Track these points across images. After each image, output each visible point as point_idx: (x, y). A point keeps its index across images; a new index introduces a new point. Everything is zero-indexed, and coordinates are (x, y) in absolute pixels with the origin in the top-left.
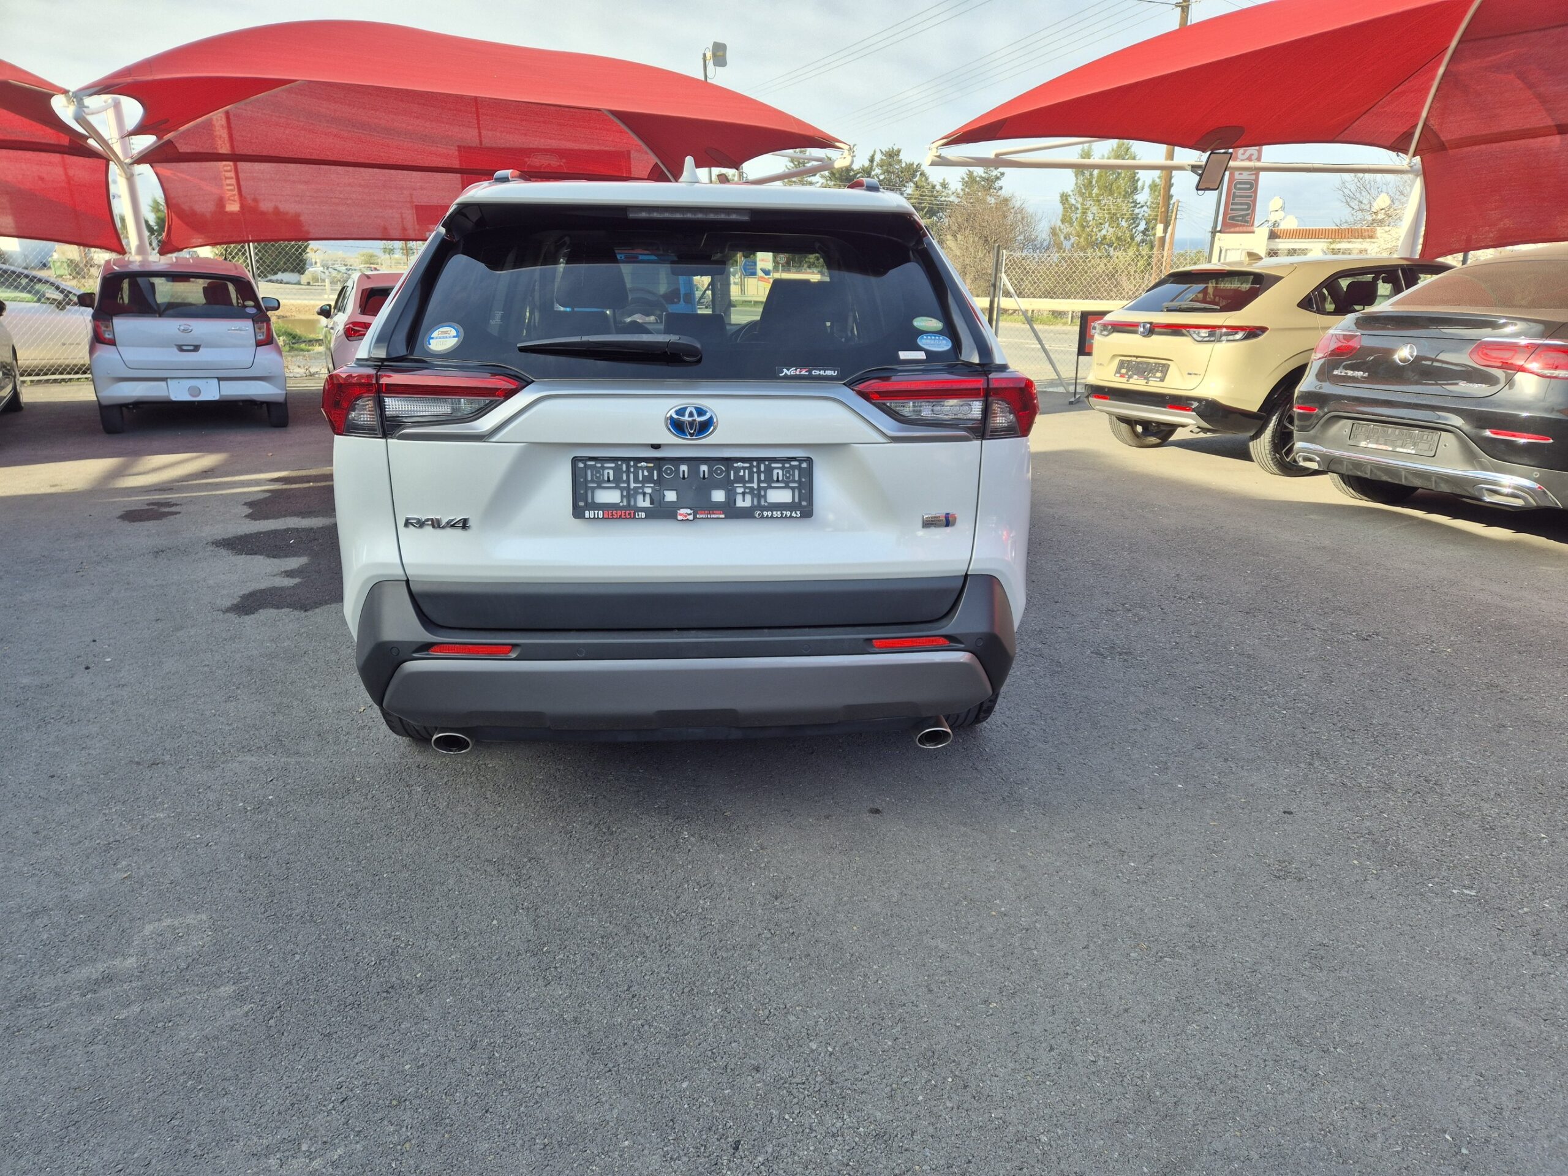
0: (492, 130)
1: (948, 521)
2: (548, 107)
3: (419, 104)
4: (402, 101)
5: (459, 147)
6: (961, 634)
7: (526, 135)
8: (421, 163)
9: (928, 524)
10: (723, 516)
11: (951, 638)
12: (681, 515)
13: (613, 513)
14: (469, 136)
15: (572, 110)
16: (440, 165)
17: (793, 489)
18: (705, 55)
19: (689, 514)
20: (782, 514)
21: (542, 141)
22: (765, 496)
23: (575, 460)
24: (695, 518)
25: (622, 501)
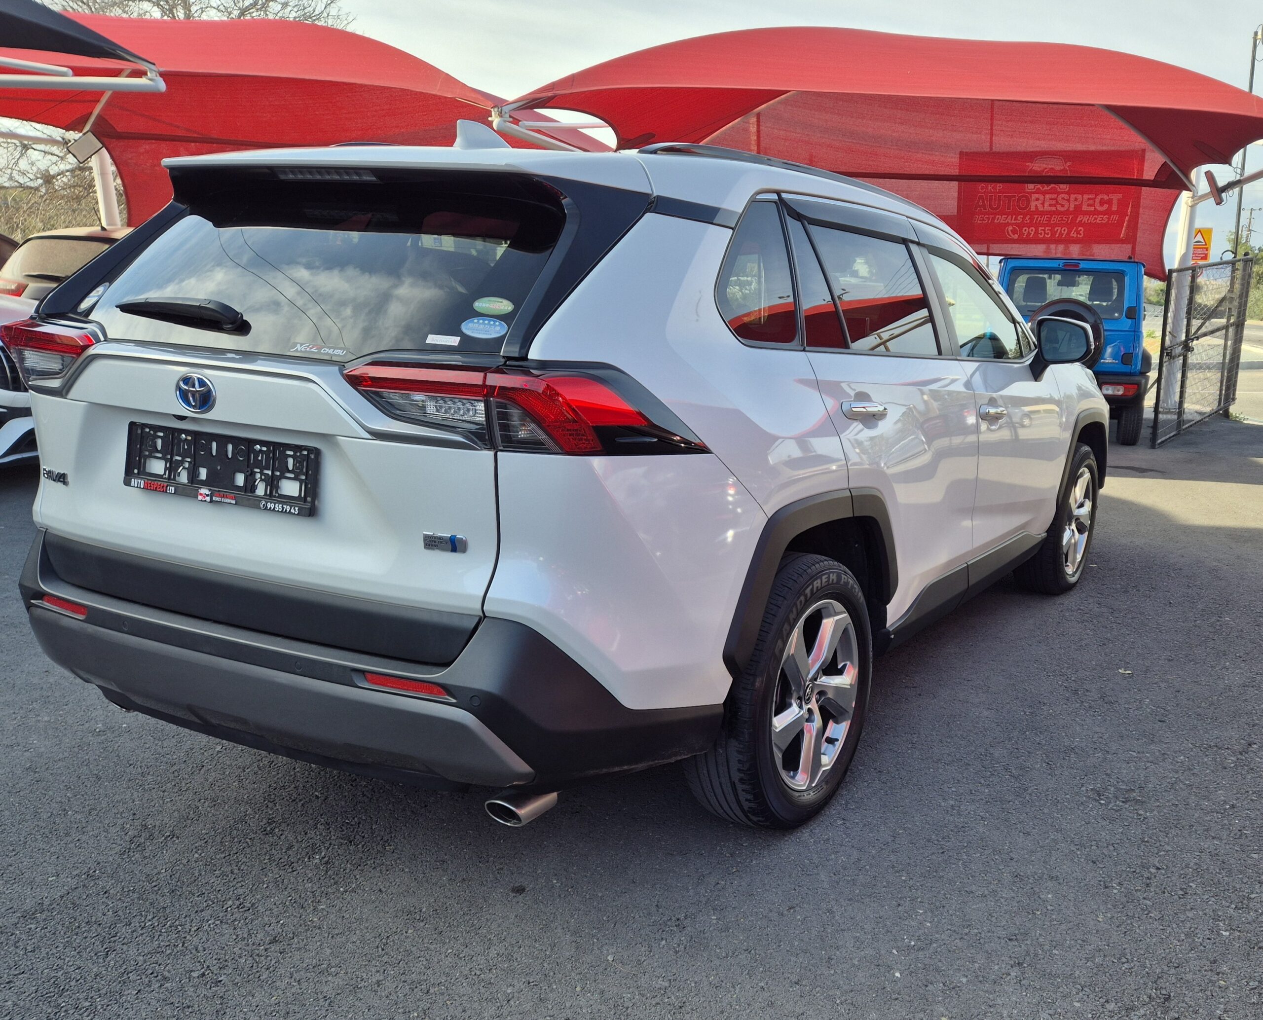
0: (976, 133)
1: (455, 545)
2: (1034, 105)
3: (901, 109)
4: (886, 108)
5: (961, 153)
6: (455, 686)
7: (1012, 136)
8: (907, 171)
9: (431, 543)
10: (233, 502)
11: (447, 689)
12: (201, 494)
13: (155, 485)
14: (978, 141)
15: (1061, 106)
16: (927, 172)
17: (301, 481)
18: (1256, 33)
19: (208, 495)
20: (283, 508)
21: (1031, 142)
22: (278, 488)
23: (132, 425)
24: (211, 501)
25: (165, 474)
